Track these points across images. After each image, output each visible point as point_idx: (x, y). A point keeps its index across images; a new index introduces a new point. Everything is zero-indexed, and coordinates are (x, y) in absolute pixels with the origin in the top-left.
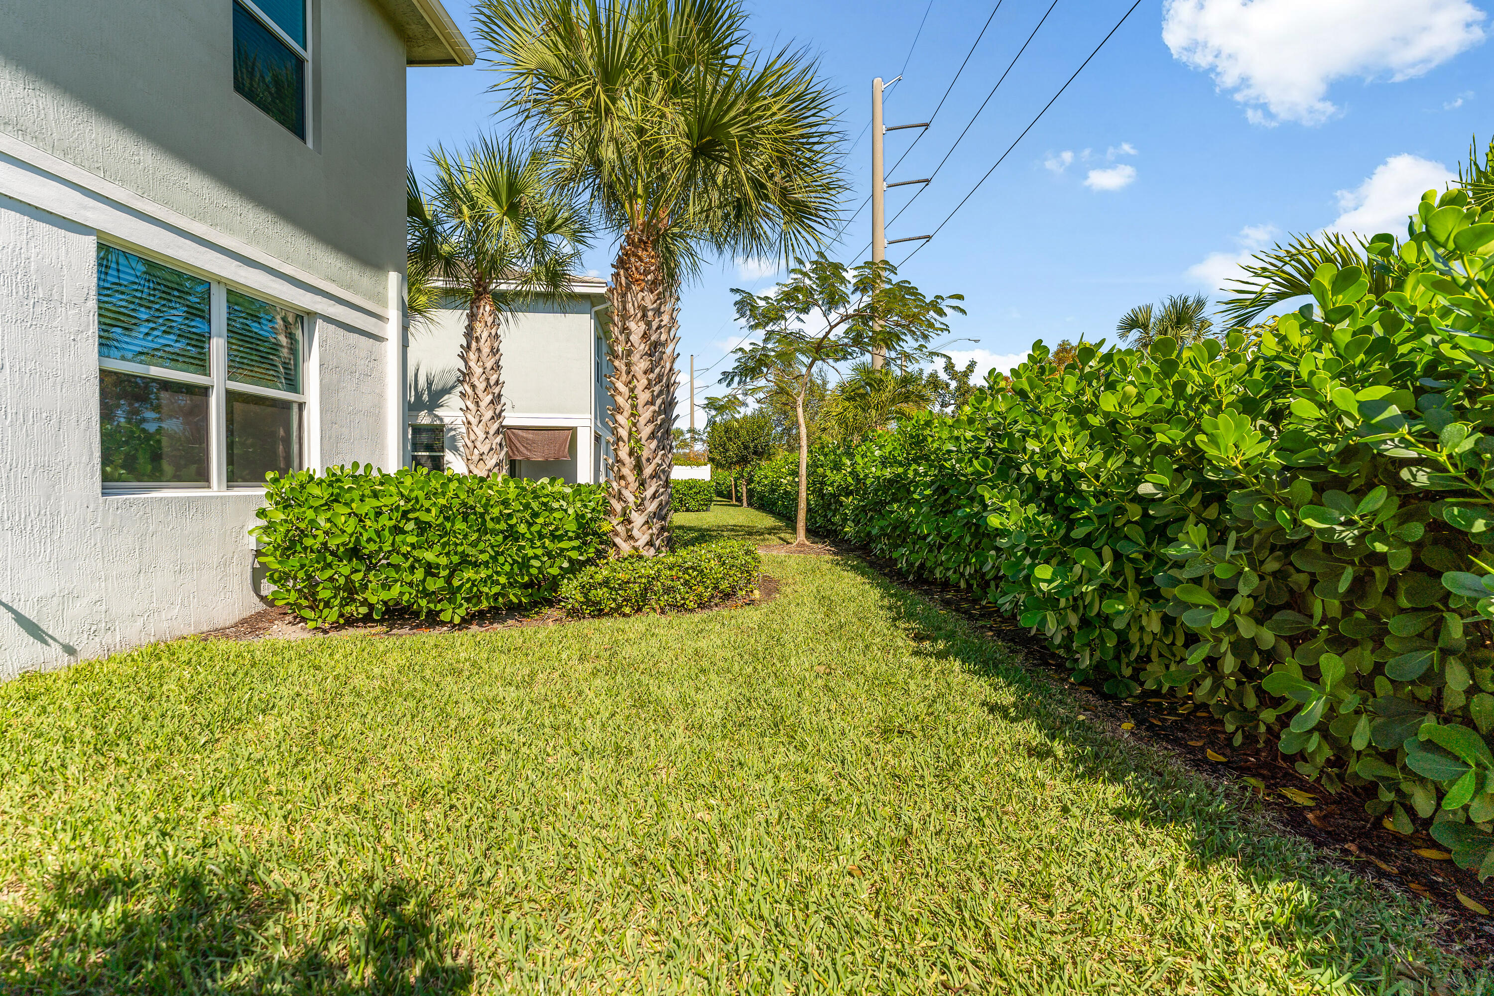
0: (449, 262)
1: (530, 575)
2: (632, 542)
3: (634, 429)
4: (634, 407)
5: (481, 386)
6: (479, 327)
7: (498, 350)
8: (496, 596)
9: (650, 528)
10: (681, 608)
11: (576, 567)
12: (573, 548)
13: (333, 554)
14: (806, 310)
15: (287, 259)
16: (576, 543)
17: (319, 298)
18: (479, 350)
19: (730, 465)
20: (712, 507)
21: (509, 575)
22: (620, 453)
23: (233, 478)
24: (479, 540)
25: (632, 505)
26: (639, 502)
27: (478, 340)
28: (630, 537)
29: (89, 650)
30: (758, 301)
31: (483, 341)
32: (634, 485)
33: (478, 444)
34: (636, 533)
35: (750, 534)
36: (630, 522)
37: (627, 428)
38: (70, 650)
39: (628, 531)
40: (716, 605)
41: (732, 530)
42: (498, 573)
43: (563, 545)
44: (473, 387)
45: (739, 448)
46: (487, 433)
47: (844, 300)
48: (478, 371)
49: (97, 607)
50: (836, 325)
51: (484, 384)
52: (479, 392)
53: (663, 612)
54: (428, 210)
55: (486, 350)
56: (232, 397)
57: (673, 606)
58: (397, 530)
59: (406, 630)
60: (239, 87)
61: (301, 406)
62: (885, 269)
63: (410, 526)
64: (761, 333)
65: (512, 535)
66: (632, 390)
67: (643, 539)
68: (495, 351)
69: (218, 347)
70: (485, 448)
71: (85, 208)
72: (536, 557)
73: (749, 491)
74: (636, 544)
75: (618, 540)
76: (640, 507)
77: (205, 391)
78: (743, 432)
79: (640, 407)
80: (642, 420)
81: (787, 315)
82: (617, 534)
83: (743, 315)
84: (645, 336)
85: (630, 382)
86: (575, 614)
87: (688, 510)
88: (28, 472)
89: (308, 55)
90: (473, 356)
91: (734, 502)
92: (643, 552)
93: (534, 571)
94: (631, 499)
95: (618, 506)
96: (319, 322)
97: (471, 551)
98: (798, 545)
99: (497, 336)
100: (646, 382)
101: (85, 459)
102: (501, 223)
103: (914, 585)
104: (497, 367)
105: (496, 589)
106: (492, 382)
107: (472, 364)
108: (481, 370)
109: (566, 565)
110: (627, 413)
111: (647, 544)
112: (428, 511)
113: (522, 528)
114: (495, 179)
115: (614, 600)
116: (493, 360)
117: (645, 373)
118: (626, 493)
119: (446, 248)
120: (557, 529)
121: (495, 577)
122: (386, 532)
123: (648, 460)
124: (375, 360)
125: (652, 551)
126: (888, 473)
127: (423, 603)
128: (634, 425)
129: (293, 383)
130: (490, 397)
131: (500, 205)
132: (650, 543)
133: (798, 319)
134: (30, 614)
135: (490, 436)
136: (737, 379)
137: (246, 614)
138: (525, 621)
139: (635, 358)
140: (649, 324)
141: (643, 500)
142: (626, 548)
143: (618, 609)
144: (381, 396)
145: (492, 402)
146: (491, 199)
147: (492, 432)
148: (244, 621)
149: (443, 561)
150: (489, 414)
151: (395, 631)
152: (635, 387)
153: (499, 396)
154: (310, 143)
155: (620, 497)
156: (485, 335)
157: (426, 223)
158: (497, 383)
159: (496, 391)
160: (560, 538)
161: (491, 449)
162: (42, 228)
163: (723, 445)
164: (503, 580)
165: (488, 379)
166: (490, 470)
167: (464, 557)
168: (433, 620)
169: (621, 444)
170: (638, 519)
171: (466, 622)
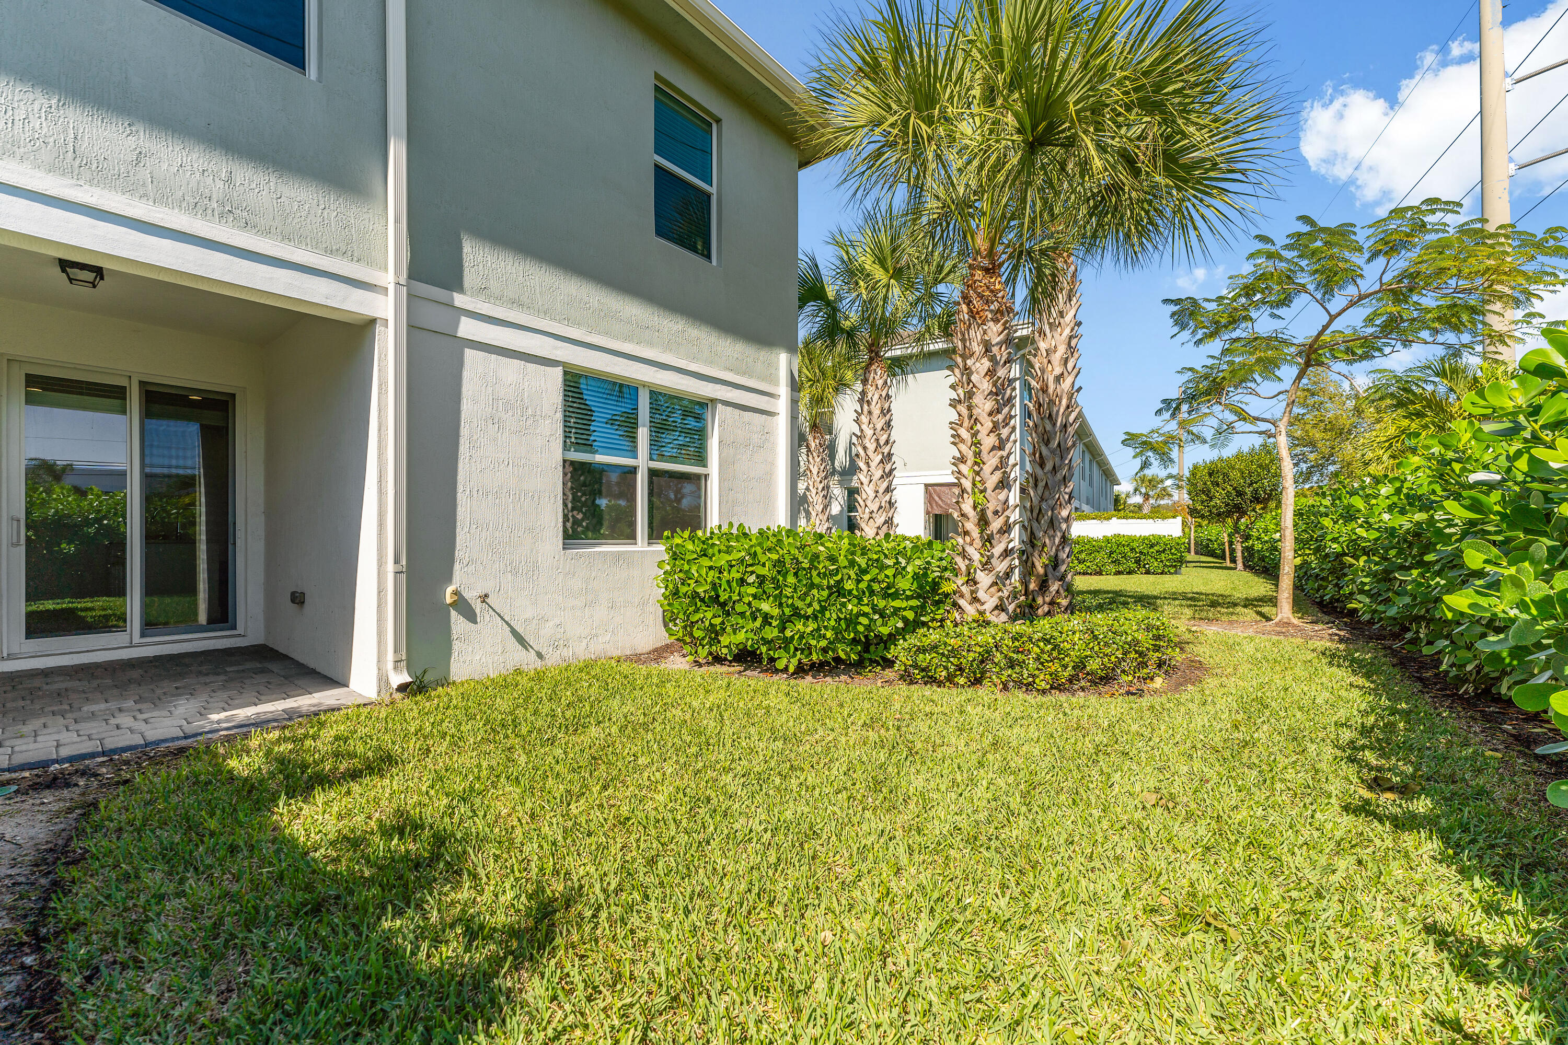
0: (850, 334)
1: (856, 632)
2: (978, 605)
3: (978, 478)
4: (978, 454)
5: (871, 446)
6: (871, 389)
7: (889, 410)
8: (825, 650)
9: (1000, 590)
10: (1029, 687)
11: (912, 626)
12: (911, 608)
13: (702, 600)
14: (1286, 301)
15: (694, 359)
16: (914, 603)
17: (718, 386)
18: (870, 413)
19: (1219, 517)
20: (1183, 569)
21: (836, 630)
22: (963, 506)
23: (654, 535)
24: (806, 594)
25: (976, 564)
26: (984, 560)
27: (869, 403)
28: (975, 600)
29: (553, 659)
30: (1205, 305)
31: (874, 403)
32: (978, 543)
33: (869, 503)
34: (981, 595)
35: (1214, 604)
36: (976, 583)
37: (970, 478)
38: (540, 655)
39: (972, 592)
40: (1083, 689)
41: (1191, 599)
42: (826, 628)
43: (897, 603)
44: (865, 448)
45: (1228, 494)
46: (877, 492)
47: (1353, 276)
48: (869, 432)
49: (558, 629)
50: (1339, 314)
51: (875, 445)
52: (870, 453)
53: (1005, 687)
54: (831, 293)
55: (876, 411)
56: (653, 473)
57: (1019, 684)
58: (742, 582)
59: (756, 673)
60: (659, 233)
61: (706, 476)
62: (1433, 212)
63: (751, 579)
64: (1215, 346)
65: (838, 590)
66: (975, 435)
67: (991, 602)
68: (885, 412)
69: (643, 434)
70: (875, 507)
71: (556, 348)
72: (865, 615)
73: (1247, 549)
74: (981, 608)
75: (962, 602)
76: (986, 565)
77: (633, 470)
78: (1235, 474)
79: (984, 455)
80: (987, 469)
81: (1254, 315)
82: (962, 596)
83: (1183, 327)
84: (991, 373)
85: (972, 428)
86: (907, 678)
87: (1148, 572)
88: (521, 534)
89: (713, 190)
90: (864, 419)
91: (1228, 564)
92: (989, 617)
93: (861, 628)
94: (976, 556)
95: (962, 564)
96: (719, 406)
97: (800, 604)
98: (1277, 624)
99: (888, 396)
100: (991, 425)
101: (553, 524)
102: (888, 286)
103: (1468, 703)
104: (888, 424)
105: (824, 643)
106: (882, 442)
107: (864, 427)
108: (872, 432)
109: (900, 625)
110: (970, 463)
111: (996, 607)
112: (764, 565)
113: (849, 585)
114: (879, 245)
115: (946, 668)
116: (883, 421)
117: (990, 414)
118: (970, 550)
119: (848, 323)
120: (888, 587)
121: (823, 631)
122: (734, 584)
123: (996, 513)
124: (767, 433)
125: (1004, 617)
126: (1404, 523)
127: (764, 649)
128: (978, 473)
129: (701, 458)
130: (880, 457)
131: (887, 270)
132: (1000, 608)
133: (1273, 316)
134: (520, 630)
135: (879, 495)
136: (1185, 407)
137: (659, 645)
138: (857, 679)
139: (978, 399)
140: (993, 359)
141: (990, 558)
142: (971, 611)
143: (950, 678)
144: (773, 464)
145: (882, 461)
146: (877, 267)
147: (881, 490)
148: (656, 650)
149: (776, 612)
150: (879, 473)
151: (748, 673)
152: (978, 431)
153: (890, 455)
154: (714, 262)
155: (964, 554)
156: (876, 397)
157: (828, 303)
158: (887, 442)
159: (886, 451)
160: (895, 596)
161: (881, 507)
162: (531, 367)
163: (1206, 492)
164: (829, 634)
165: (877, 440)
166: (879, 528)
167: (795, 609)
168: (771, 667)
169: (965, 495)
170: (984, 579)
171: (801, 671)
